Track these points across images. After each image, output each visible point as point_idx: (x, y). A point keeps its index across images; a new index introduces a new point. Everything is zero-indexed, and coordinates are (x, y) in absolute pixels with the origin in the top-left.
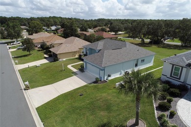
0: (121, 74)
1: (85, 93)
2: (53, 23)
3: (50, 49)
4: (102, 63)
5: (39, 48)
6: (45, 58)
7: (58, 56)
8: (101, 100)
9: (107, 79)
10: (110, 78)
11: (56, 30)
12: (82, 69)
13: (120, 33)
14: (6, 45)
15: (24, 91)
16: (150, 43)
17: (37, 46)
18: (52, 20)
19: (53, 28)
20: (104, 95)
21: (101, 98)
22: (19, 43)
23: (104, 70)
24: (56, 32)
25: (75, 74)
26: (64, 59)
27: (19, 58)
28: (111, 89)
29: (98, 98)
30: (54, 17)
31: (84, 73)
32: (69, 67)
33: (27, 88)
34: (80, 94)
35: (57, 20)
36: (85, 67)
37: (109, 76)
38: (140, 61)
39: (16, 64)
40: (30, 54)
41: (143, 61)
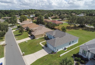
0: (63, 49)
1: (47, 59)
2: (31, 13)
3: (31, 33)
4: (54, 45)
5: (25, 30)
6: (29, 37)
7: (35, 37)
8: (54, 63)
9: (56, 52)
10: (58, 51)
11: (33, 18)
12: (46, 46)
13: (65, 19)
14: (10, 27)
15: (22, 56)
16: (79, 26)
17: (24, 29)
18: (30, 11)
19: (31, 16)
20: (55, 60)
21: (54, 62)
22: (16, 27)
23: (55, 48)
24: (33, 19)
25: (43, 48)
26: (38, 38)
27: (17, 36)
28: (58, 57)
29: (53, 62)
30: (32, 10)
31: (47, 48)
32: (40, 43)
33: (24, 55)
34: (45, 59)
35: (33, 12)
36: (47, 45)
37: (58, 50)
38: (71, 42)
39: (17, 40)
40: (22, 34)
41: (73, 42)
